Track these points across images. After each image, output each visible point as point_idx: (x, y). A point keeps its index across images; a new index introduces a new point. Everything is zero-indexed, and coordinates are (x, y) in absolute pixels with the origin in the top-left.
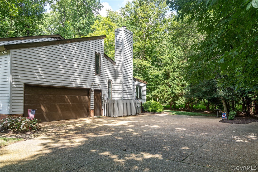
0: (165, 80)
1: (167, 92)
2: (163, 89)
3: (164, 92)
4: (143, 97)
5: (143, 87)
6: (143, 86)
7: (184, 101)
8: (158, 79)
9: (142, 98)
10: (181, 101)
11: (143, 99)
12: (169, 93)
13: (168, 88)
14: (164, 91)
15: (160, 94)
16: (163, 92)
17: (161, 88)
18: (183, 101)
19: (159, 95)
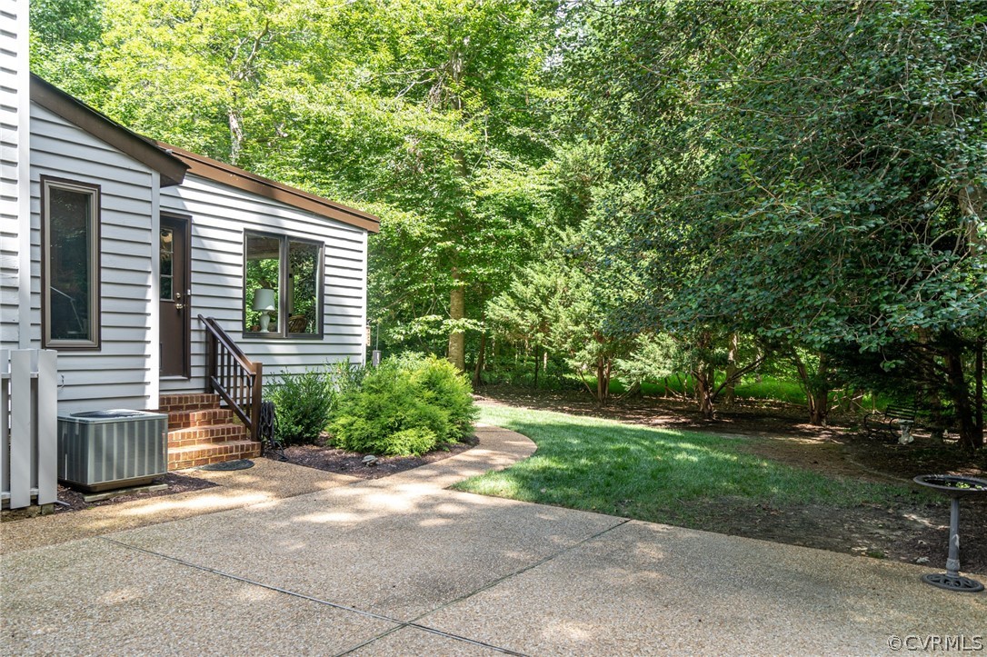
0: (565, 230)
1: (567, 303)
2: (549, 284)
3: (555, 300)
4: (327, 329)
5: (328, 251)
6: (328, 241)
7: (667, 356)
8: (527, 224)
9: (321, 336)
10: (648, 358)
11: (327, 339)
12: (581, 307)
13: (576, 279)
14: (553, 293)
15: (527, 313)
16: (547, 303)
17: (539, 279)
18: (661, 359)
19: (523, 317)
